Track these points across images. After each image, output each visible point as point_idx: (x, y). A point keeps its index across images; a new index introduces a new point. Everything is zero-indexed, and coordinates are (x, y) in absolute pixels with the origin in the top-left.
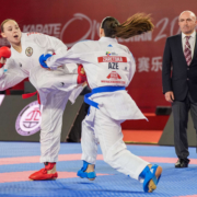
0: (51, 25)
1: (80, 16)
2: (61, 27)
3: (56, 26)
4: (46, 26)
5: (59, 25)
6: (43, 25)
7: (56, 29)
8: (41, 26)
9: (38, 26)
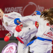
0: (18, 8)
1: (31, 3)
2: (23, 9)
3: (20, 8)
4: (16, 8)
5: (22, 7)
6: (14, 7)
7: (20, 9)
8: (13, 8)
9: (12, 8)
